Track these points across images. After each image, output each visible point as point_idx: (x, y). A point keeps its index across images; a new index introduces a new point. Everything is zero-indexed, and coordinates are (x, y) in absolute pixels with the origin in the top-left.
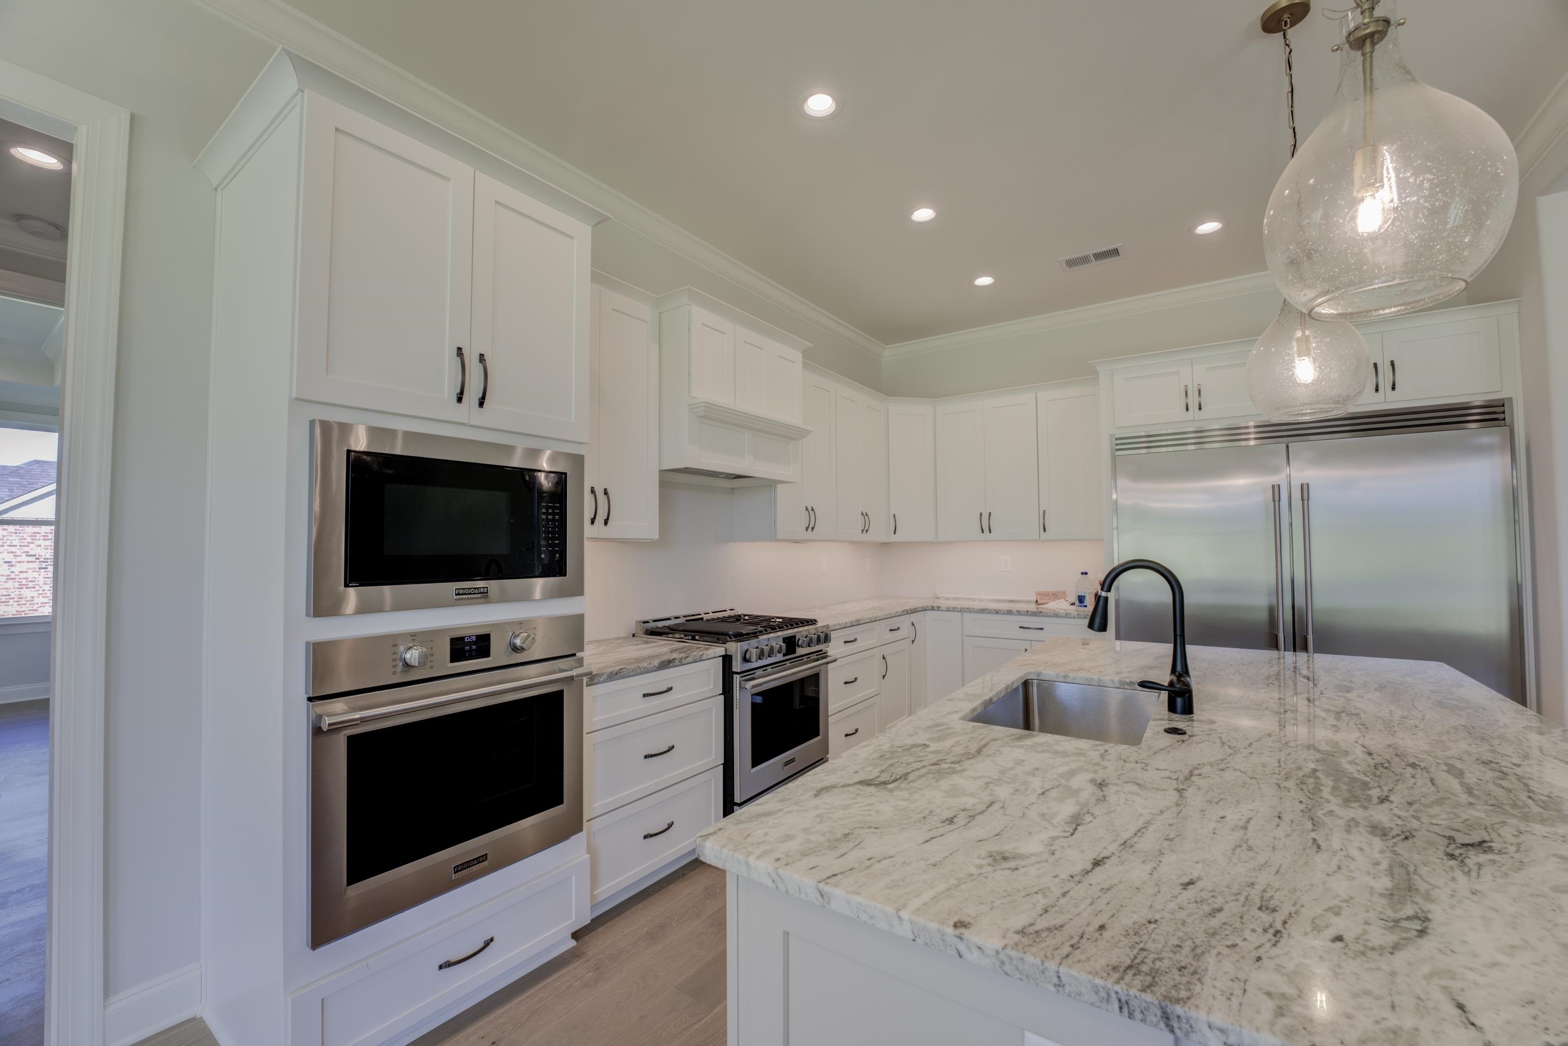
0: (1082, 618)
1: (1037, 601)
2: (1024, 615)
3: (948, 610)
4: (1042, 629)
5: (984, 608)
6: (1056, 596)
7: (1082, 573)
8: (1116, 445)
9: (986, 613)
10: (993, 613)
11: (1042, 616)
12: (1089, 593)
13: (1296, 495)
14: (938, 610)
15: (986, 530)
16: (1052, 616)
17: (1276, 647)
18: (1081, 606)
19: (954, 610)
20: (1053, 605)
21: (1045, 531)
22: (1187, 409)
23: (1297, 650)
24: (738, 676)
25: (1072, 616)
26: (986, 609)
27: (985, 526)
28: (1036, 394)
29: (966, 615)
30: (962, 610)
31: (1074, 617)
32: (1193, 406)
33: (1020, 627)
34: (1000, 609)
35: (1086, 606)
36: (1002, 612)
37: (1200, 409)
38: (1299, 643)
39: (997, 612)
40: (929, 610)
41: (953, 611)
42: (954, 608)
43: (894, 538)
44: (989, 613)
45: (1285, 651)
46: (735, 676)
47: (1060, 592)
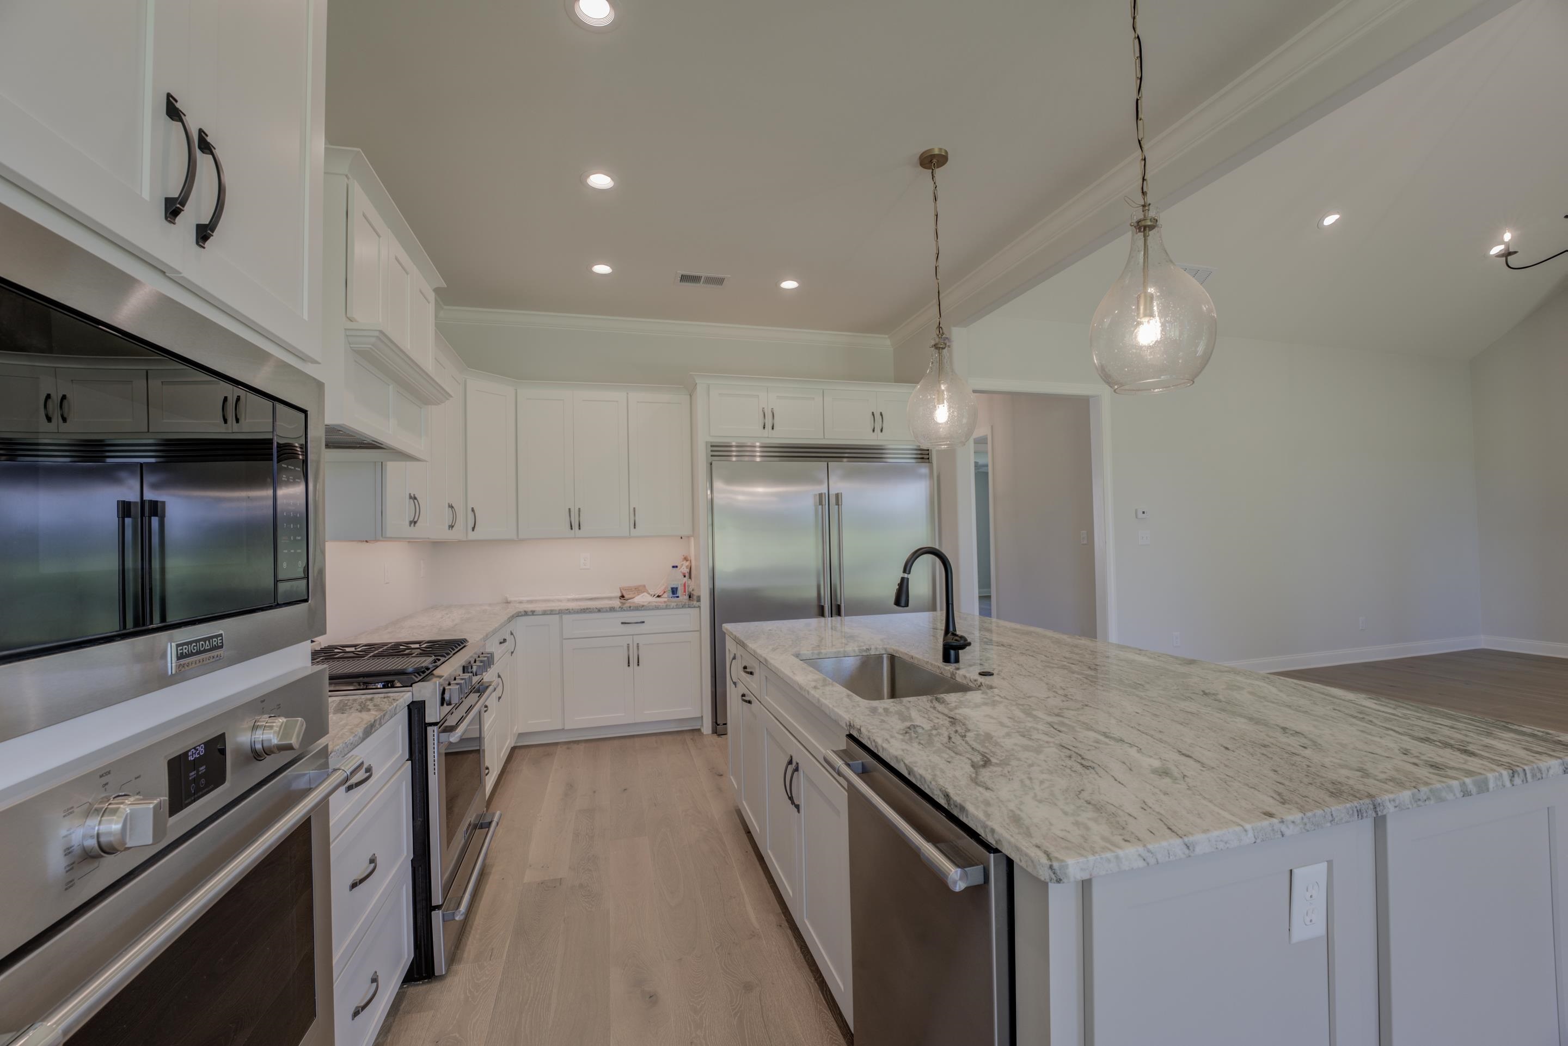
0: (680, 608)
1: (623, 596)
2: (627, 610)
3: (545, 613)
4: (643, 622)
5: (585, 607)
6: (640, 589)
7: (673, 567)
8: (712, 451)
9: (588, 613)
10: (595, 612)
11: (645, 610)
12: (681, 584)
13: (833, 500)
14: (533, 615)
15: (575, 526)
16: (653, 609)
17: (822, 614)
18: (674, 597)
19: (552, 612)
20: (641, 599)
21: (635, 528)
22: (764, 428)
23: (833, 615)
24: (435, 728)
25: (672, 607)
26: (587, 609)
27: (575, 524)
28: (628, 394)
29: (565, 617)
30: (561, 612)
31: (673, 608)
32: (769, 426)
33: (622, 623)
34: (602, 606)
35: (678, 597)
36: (605, 610)
37: (773, 428)
38: (837, 611)
39: (599, 610)
40: (522, 616)
41: (551, 614)
42: (552, 611)
43: (472, 536)
44: (591, 612)
45: (832, 617)
46: (430, 729)
47: (640, 586)
